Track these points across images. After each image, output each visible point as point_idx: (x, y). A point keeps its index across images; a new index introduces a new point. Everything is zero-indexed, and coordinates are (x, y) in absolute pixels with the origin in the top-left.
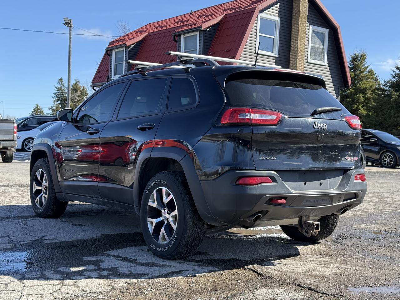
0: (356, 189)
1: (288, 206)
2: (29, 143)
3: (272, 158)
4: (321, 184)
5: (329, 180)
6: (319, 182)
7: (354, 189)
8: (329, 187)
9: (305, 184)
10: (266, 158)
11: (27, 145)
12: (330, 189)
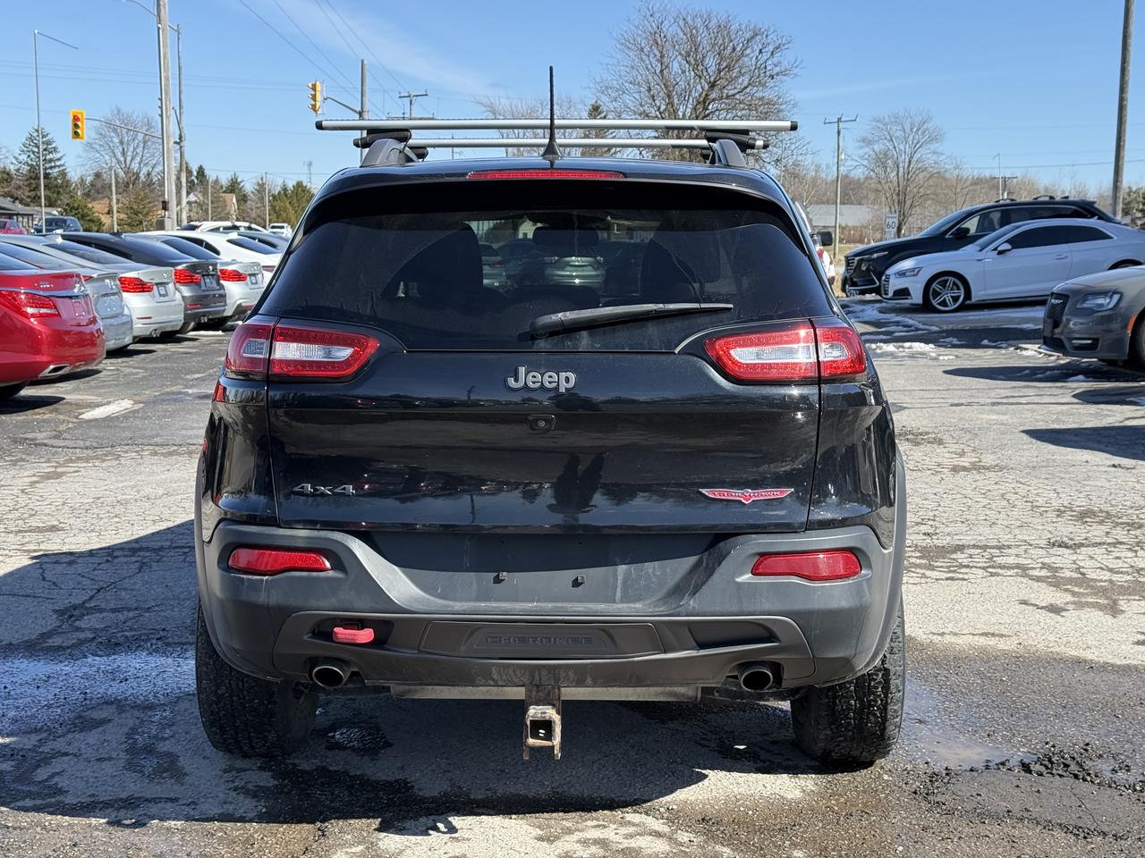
0: (745, 609)
1: (414, 649)
2: (944, 288)
3: (337, 490)
4: (576, 583)
5: (622, 568)
6: (571, 574)
7: (735, 609)
8: (619, 594)
9: (497, 580)
10: (318, 490)
11: (939, 294)
12: (622, 602)
